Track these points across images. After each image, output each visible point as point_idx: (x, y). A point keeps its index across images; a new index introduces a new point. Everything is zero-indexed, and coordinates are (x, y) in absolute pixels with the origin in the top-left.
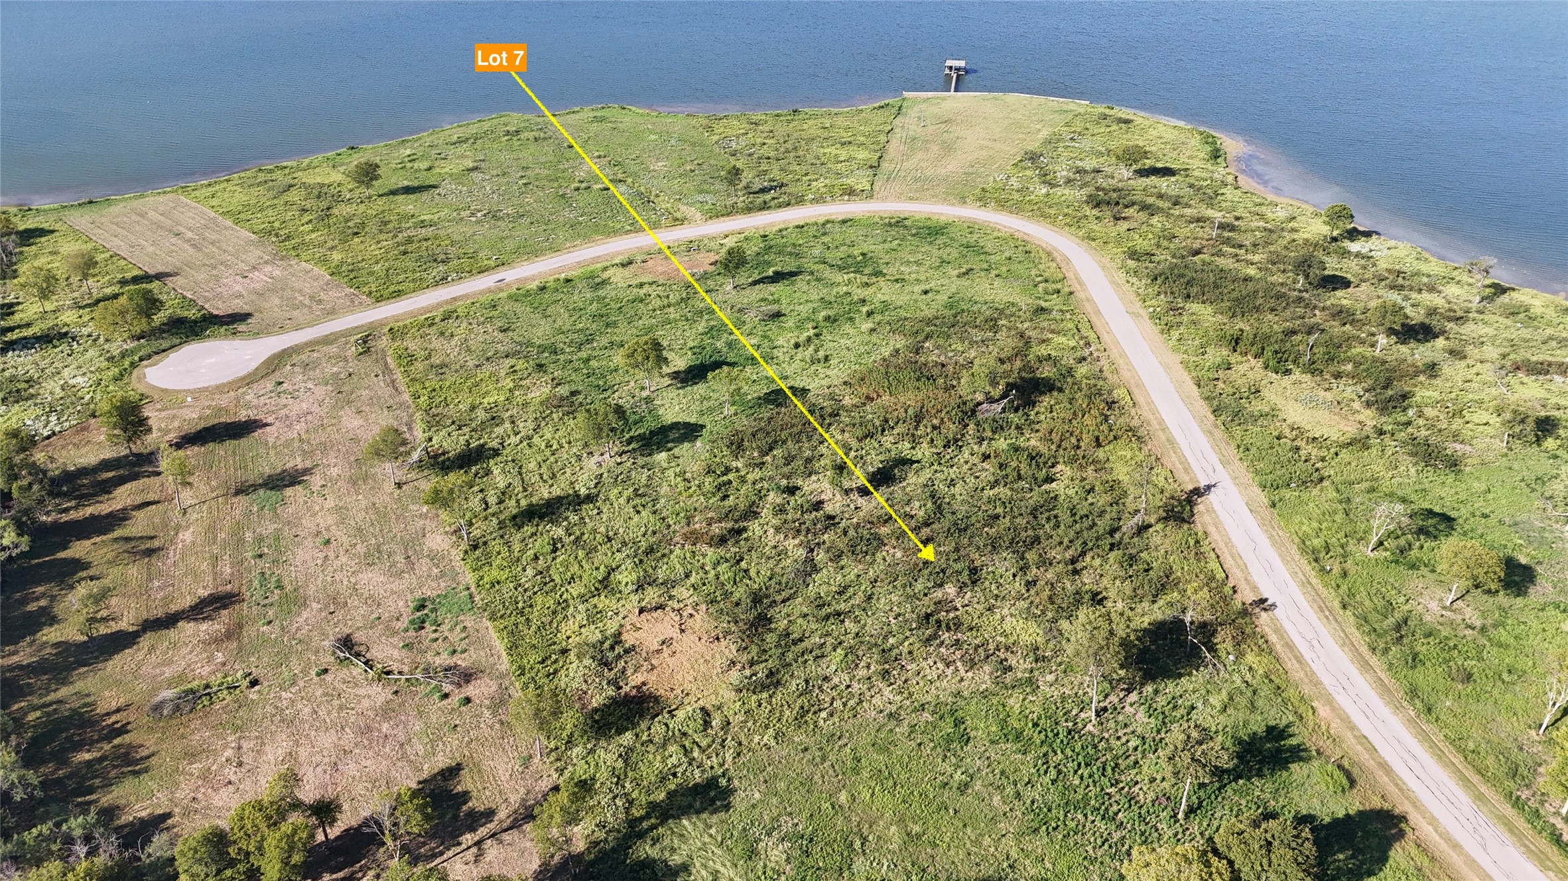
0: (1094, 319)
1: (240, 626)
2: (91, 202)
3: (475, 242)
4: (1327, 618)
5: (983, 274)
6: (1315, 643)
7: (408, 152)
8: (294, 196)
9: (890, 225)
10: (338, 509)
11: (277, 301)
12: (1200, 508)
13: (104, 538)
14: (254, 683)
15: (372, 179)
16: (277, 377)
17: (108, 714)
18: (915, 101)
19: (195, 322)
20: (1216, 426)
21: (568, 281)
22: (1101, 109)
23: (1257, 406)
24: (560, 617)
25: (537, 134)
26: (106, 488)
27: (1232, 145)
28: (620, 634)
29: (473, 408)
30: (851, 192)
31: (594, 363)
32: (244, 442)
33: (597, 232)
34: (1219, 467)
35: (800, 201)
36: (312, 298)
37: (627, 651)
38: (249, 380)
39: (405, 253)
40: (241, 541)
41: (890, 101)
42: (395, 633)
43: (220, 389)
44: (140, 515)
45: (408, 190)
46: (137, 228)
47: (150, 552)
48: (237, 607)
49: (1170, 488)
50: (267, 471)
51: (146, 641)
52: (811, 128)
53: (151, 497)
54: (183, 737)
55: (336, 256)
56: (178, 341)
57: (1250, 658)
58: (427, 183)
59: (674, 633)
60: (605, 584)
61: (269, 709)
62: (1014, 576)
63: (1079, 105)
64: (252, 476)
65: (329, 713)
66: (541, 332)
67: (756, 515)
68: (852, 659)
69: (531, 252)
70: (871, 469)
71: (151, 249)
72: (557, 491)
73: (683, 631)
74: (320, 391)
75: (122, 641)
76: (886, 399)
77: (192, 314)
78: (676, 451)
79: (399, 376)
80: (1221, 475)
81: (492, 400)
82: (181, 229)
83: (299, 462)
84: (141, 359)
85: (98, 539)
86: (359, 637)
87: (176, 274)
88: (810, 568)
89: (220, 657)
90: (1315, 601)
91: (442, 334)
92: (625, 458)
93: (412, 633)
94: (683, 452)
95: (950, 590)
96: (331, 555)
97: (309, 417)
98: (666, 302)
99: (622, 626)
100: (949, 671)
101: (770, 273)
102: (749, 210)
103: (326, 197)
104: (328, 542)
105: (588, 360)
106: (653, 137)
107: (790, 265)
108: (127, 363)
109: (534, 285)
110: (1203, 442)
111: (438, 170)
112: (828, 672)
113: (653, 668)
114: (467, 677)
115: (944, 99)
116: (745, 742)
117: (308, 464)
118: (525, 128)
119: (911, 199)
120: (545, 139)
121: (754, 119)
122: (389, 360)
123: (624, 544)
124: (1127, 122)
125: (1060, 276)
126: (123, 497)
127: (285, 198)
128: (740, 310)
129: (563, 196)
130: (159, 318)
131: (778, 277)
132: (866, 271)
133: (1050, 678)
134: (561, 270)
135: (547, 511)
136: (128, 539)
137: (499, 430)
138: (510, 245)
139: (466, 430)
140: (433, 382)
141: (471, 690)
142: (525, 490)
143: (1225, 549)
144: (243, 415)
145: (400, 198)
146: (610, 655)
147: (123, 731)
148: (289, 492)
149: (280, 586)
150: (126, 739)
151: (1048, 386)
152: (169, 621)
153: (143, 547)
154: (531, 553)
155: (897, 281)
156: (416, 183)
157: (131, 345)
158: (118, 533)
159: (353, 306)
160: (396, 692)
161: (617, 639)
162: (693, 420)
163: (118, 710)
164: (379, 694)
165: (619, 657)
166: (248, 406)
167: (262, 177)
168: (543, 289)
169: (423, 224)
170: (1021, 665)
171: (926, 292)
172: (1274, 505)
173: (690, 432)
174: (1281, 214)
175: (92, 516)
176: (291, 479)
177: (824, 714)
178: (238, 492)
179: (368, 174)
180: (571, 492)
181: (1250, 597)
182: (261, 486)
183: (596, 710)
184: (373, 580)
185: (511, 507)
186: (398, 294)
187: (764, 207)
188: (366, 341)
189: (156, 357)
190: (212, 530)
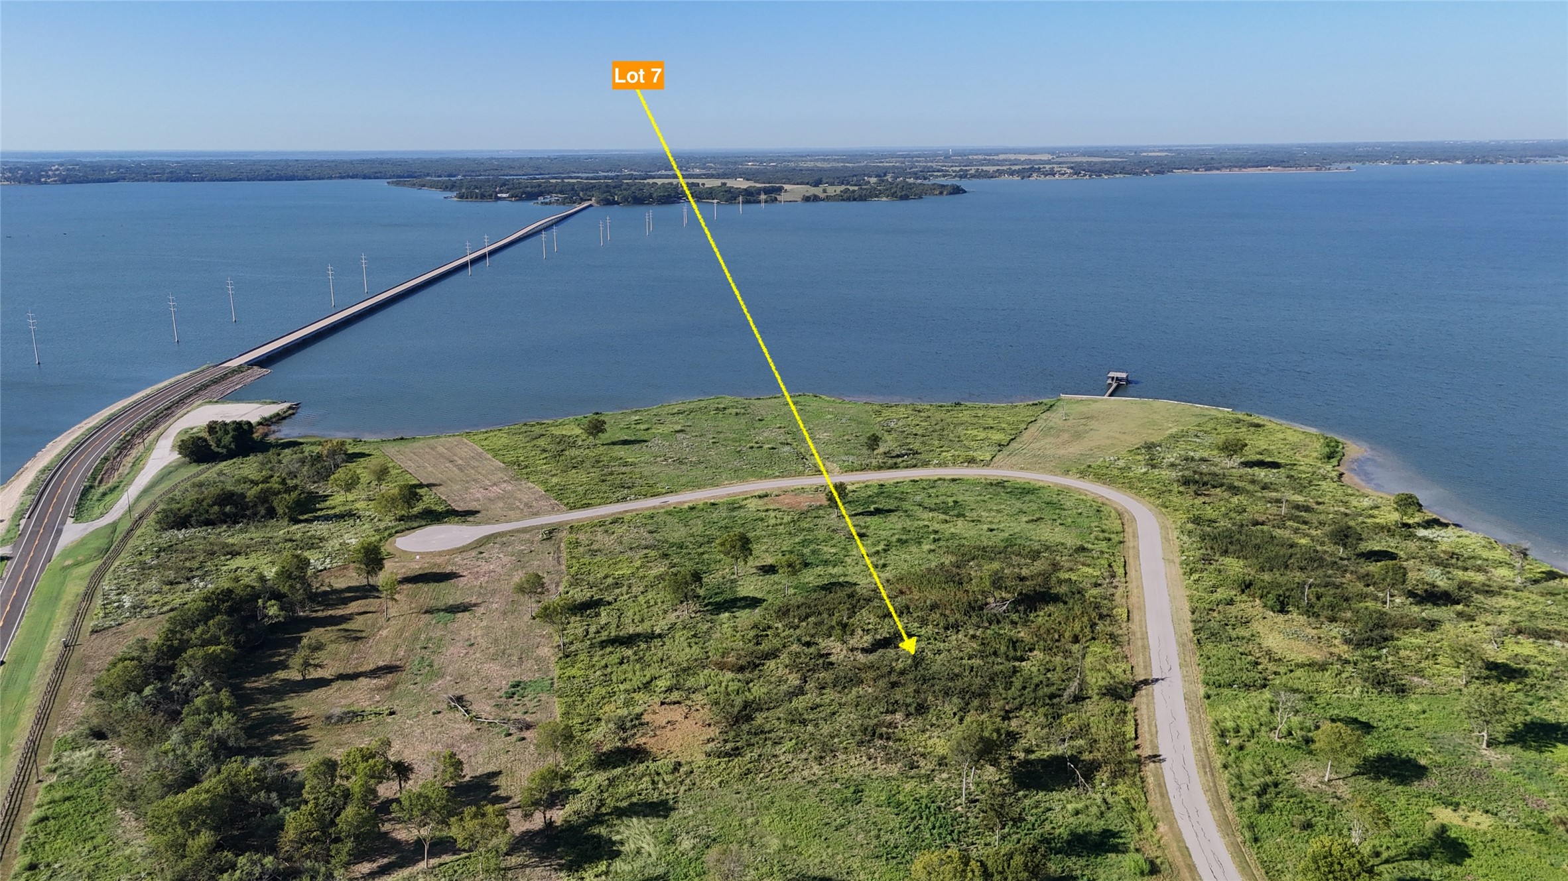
0: (1131, 561)
1: (397, 684)
2: (402, 439)
3: (659, 477)
4: (1205, 773)
5: (1050, 522)
6: (1184, 787)
7: (637, 418)
8: (541, 442)
9: (991, 484)
10: (487, 627)
11: (501, 505)
12: (1144, 691)
13: (334, 628)
14: (392, 713)
15: (599, 432)
16: (481, 549)
17: (299, 719)
18: (1069, 402)
19: (441, 513)
20: (1191, 641)
21: (713, 504)
22: (1240, 415)
23: (1242, 632)
24: (606, 700)
25: (738, 411)
26: (346, 602)
27: (1354, 449)
28: (642, 714)
29: (606, 577)
30: (971, 461)
31: (706, 556)
32: (442, 585)
33: (752, 476)
34: (1176, 667)
35: (926, 464)
36: (526, 504)
37: (642, 724)
38: (462, 550)
39: (603, 481)
40: (417, 639)
41: (1045, 401)
42: (493, 698)
43: (440, 554)
44: (360, 618)
45: (625, 442)
46: (427, 456)
47: (357, 639)
48: (399, 673)
49: (1122, 677)
50: (451, 602)
51: (335, 685)
52: (965, 416)
53: (372, 609)
54: (339, 735)
55: (555, 480)
56: (424, 523)
57: (1121, 788)
58: (642, 438)
59: (680, 718)
60: (647, 686)
61: (396, 727)
62: (955, 714)
63: (1221, 411)
64: (441, 604)
65: (432, 734)
66: (678, 533)
67: (776, 657)
68: (800, 746)
69: (697, 485)
70: (878, 637)
71: (430, 469)
72: (639, 630)
73: (686, 718)
74: (505, 560)
75: (322, 683)
76: (916, 595)
77: (440, 508)
78: (737, 614)
79: (564, 555)
80: (1176, 674)
81: (621, 573)
82: (456, 458)
83: (474, 600)
84: (396, 532)
85: (329, 628)
86: (468, 697)
87: (440, 485)
88: (800, 691)
89: (377, 698)
90: (1202, 761)
91: (607, 531)
92: (698, 614)
93: (504, 699)
94: (743, 615)
95: (899, 716)
96: (471, 652)
97: (492, 574)
98: (779, 521)
99: (645, 710)
100: (868, 763)
101: (872, 509)
102: (880, 468)
103: (565, 443)
104: (472, 645)
105: (703, 553)
106: (829, 416)
107: (892, 504)
108: (386, 534)
109: (686, 506)
110: (1173, 650)
111: (653, 431)
112: (778, 752)
113: (655, 735)
114: (528, 727)
115: (1096, 401)
116: (698, 783)
117: (479, 601)
118: (732, 406)
119: (1022, 469)
120: (744, 414)
121: (920, 407)
122: (562, 544)
123: (672, 664)
124: (1258, 426)
125: (1119, 529)
126: (354, 607)
127: (535, 442)
128: (834, 531)
129: (739, 452)
130: (419, 508)
131: (878, 511)
132: (951, 513)
133: (945, 776)
134: (710, 498)
135: (629, 641)
136: (347, 630)
137: (617, 591)
138: (683, 480)
139: (594, 589)
140: (587, 559)
141: (527, 734)
142: (618, 627)
143: (1146, 721)
144: (448, 569)
145: (617, 447)
146: (628, 724)
147: (305, 728)
148: (460, 615)
149: (431, 665)
150: (305, 732)
151: (1056, 599)
152: (354, 676)
153: (354, 635)
154: (603, 663)
155: (973, 521)
156: (633, 438)
157: (394, 523)
158: (344, 626)
159: (553, 510)
160: (478, 729)
161: (639, 716)
162: (759, 596)
163: (306, 718)
164: (468, 728)
165: (634, 726)
166: (454, 564)
167: (524, 429)
168: (692, 508)
169: (626, 464)
170: (926, 766)
171: (992, 530)
172: (1208, 697)
173: (753, 603)
174: (1366, 503)
175: (331, 616)
176: (465, 608)
177: (761, 775)
178: (426, 612)
179: (597, 428)
180: (649, 631)
181: (1146, 751)
182: (443, 610)
183: (604, 754)
184: (493, 668)
185: (604, 635)
186: (588, 505)
187: (895, 466)
188: (551, 533)
189: (407, 532)
190: (401, 631)
